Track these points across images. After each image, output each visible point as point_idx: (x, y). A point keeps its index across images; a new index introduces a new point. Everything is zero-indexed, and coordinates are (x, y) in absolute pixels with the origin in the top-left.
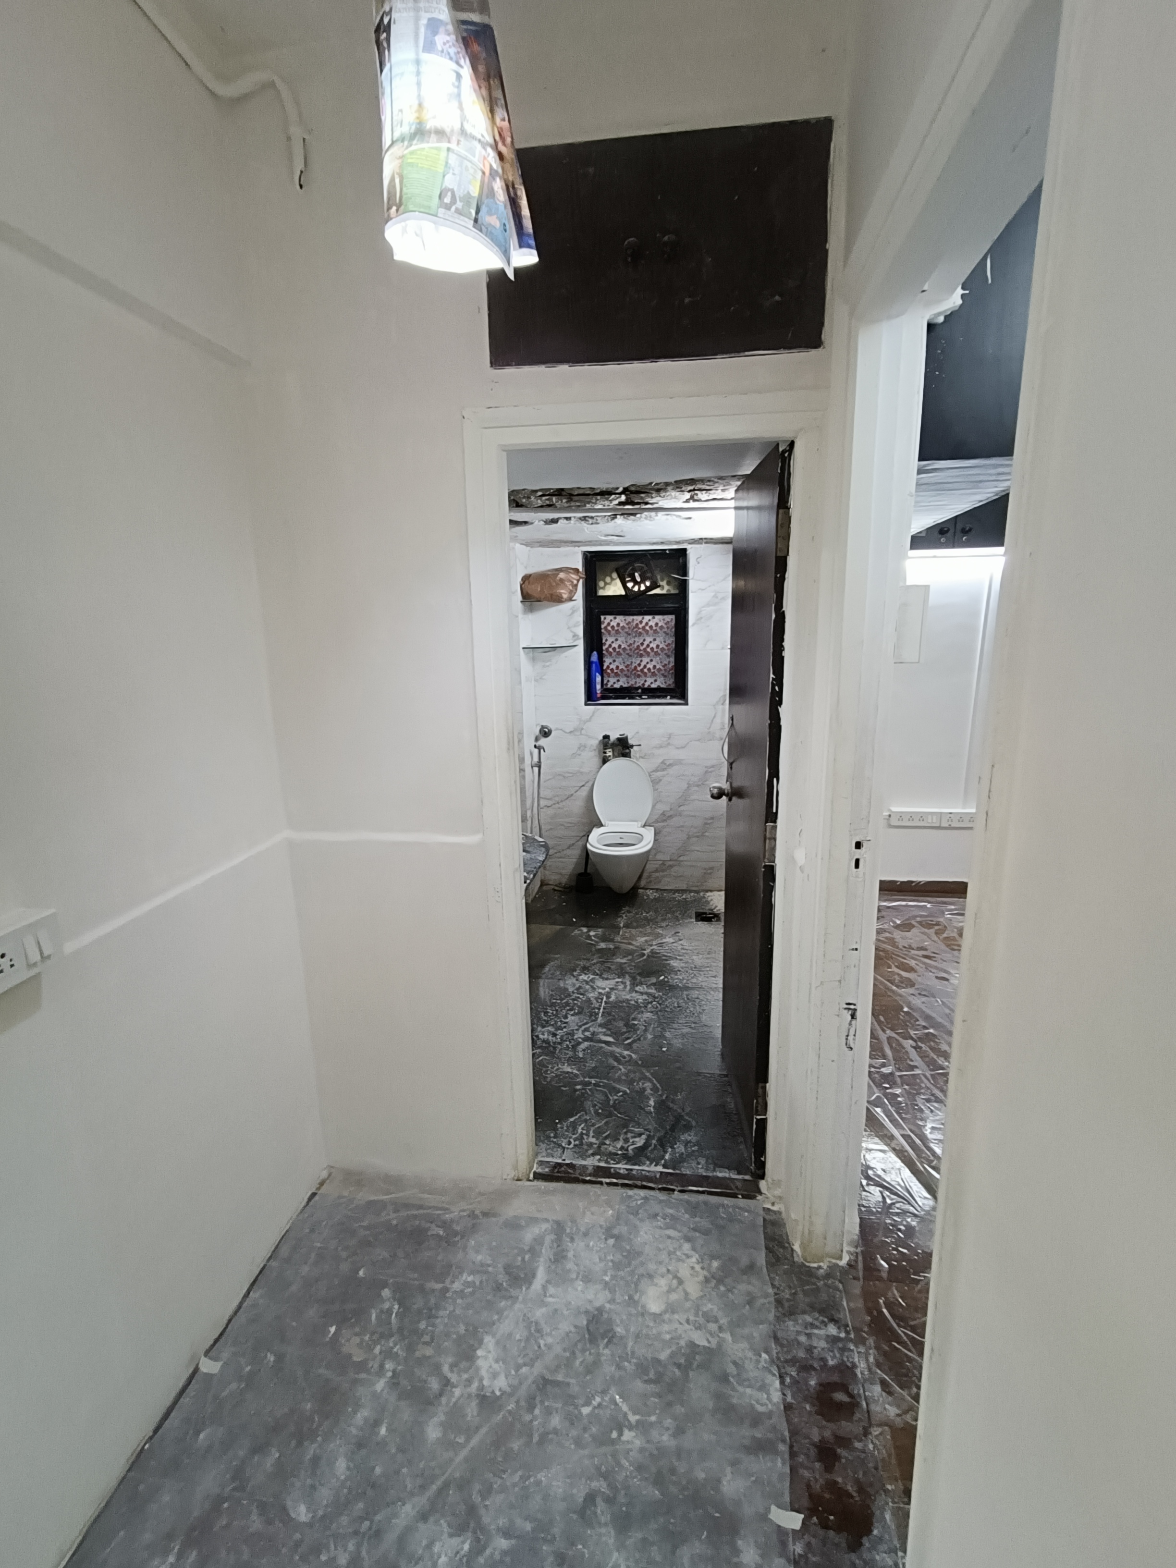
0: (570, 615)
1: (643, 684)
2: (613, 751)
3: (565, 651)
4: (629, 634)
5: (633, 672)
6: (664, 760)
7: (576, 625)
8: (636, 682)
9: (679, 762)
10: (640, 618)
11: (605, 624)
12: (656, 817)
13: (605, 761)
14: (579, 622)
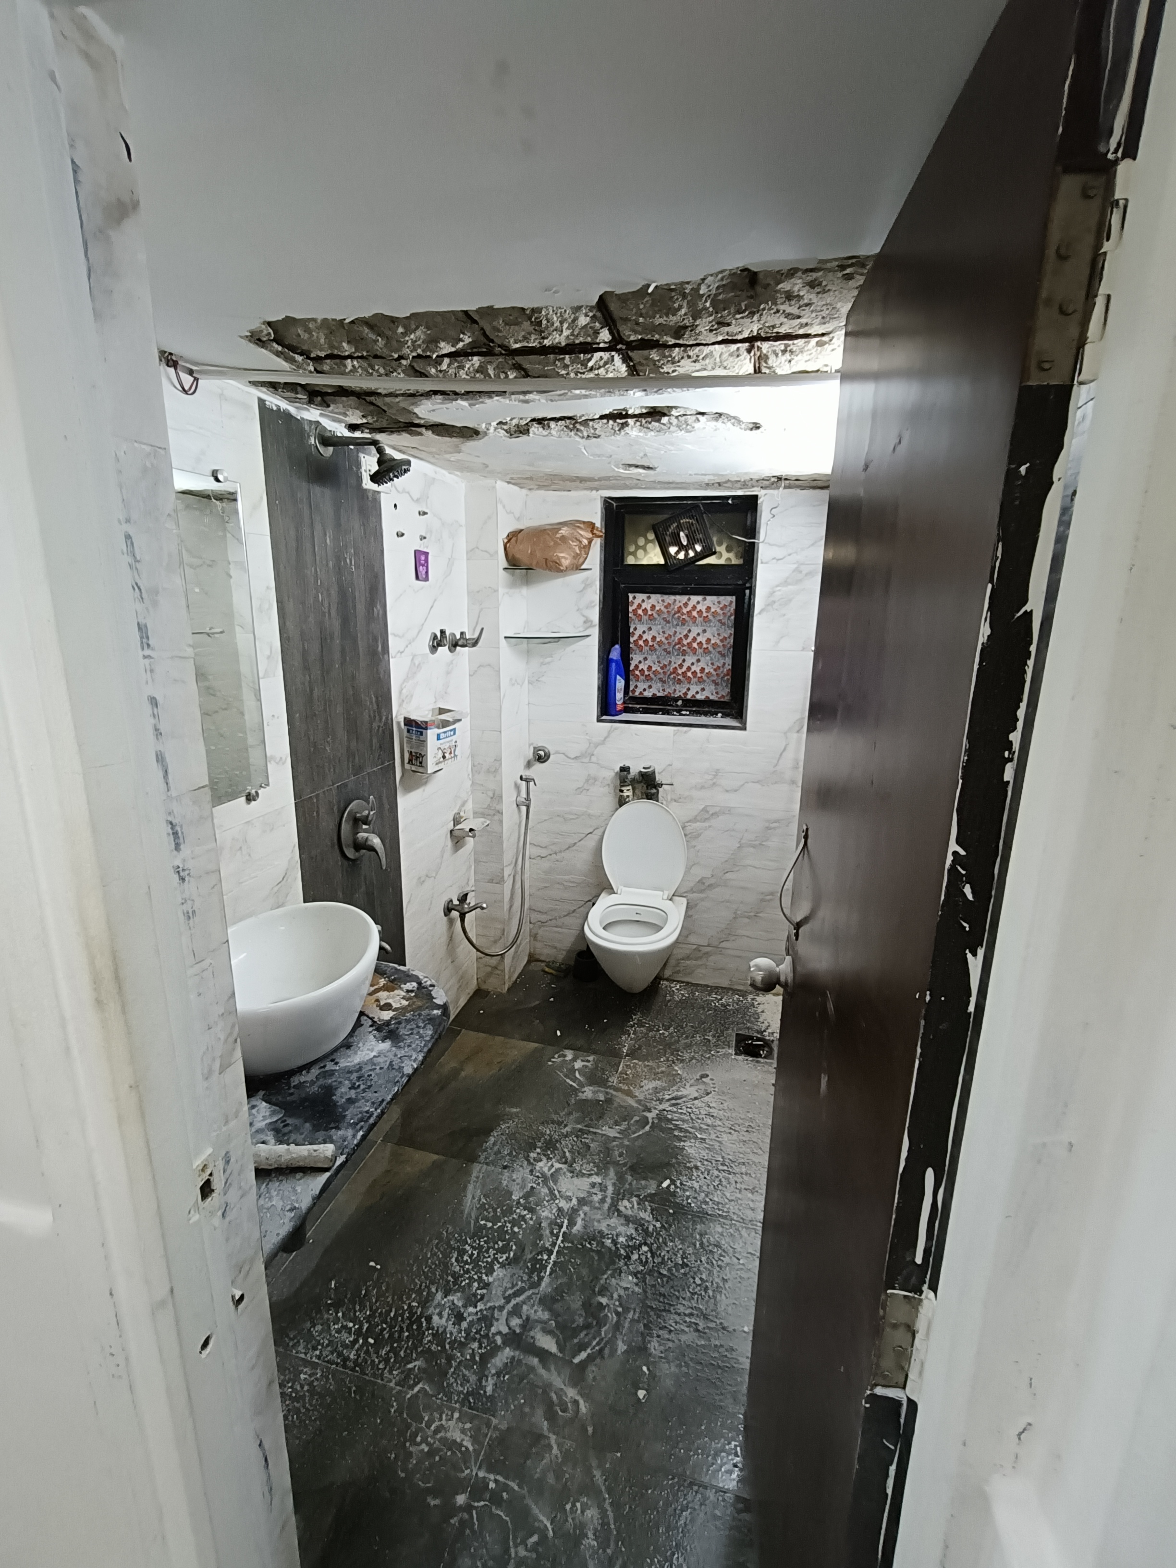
0: (581, 591)
1: (686, 694)
2: (634, 789)
3: (570, 645)
4: (668, 622)
5: (673, 676)
6: (707, 806)
7: (589, 606)
8: (675, 690)
9: (727, 811)
10: (684, 598)
11: (635, 606)
12: (692, 884)
13: (622, 802)
14: (592, 602)
